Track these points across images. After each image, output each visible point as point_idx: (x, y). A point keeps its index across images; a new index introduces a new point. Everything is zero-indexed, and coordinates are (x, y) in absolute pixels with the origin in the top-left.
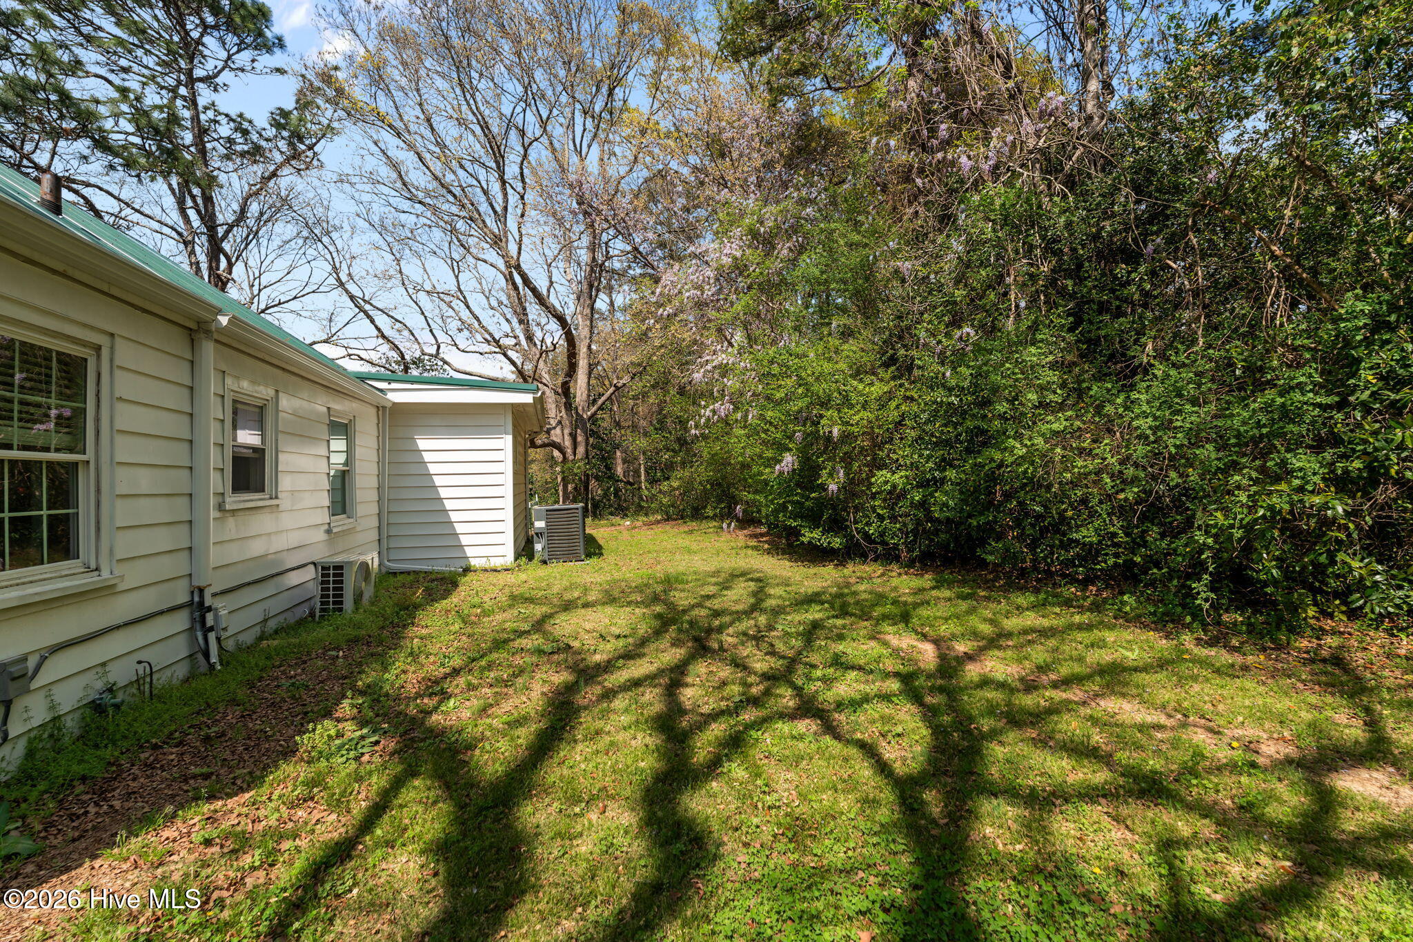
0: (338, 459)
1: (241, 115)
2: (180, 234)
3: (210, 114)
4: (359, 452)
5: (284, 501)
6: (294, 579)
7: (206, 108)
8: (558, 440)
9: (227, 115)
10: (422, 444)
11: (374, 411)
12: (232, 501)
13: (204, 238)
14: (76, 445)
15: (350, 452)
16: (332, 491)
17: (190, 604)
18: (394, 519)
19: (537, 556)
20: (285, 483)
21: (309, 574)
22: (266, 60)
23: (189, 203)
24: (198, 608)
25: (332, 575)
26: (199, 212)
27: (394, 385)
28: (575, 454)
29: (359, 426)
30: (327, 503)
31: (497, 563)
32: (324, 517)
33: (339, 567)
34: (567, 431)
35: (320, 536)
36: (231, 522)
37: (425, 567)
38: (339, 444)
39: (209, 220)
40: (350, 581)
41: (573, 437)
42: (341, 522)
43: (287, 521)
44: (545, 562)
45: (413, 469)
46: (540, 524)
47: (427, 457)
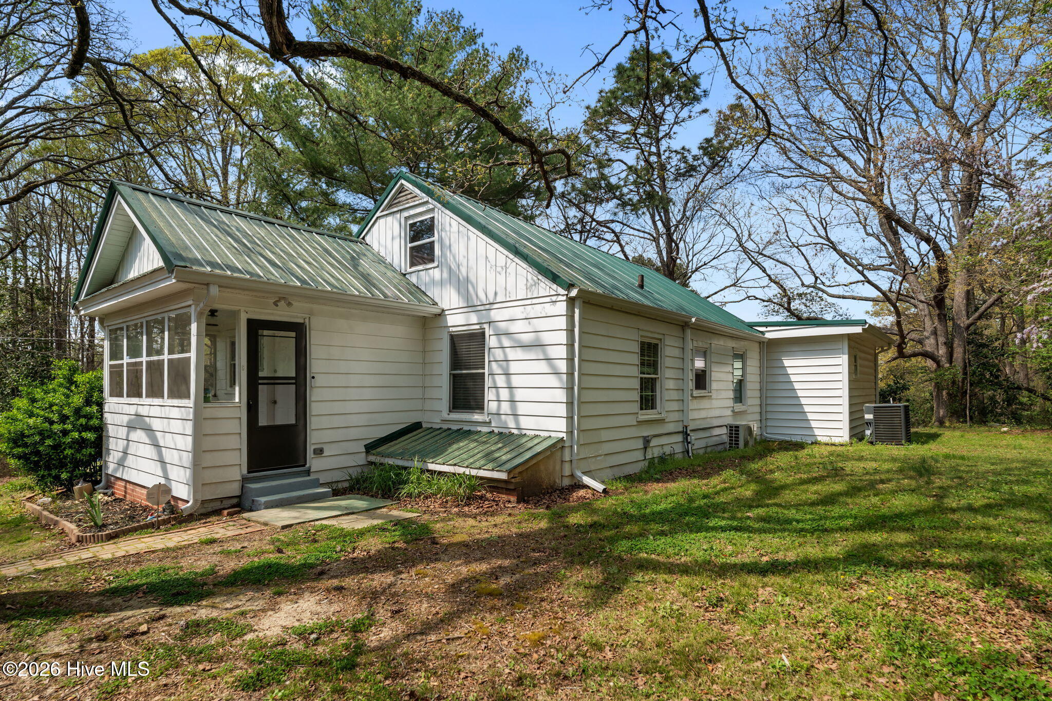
0: (738, 373)
1: (683, 148)
2: (652, 235)
3: (667, 154)
4: (749, 370)
5: (714, 395)
6: (717, 432)
7: (665, 151)
8: (928, 349)
9: (676, 151)
10: (787, 363)
11: (757, 345)
12: (696, 393)
13: (664, 236)
14: (656, 373)
15: (743, 369)
16: (735, 390)
17: (682, 432)
18: (769, 408)
19: (866, 438)
20: (714, 386)
21: (724, 431)
22: (698, 107)
23: (657, 218)
24: (685, 434)
25: (734, 430)
26: (662, 221)
27: (769, 329)
28: (951, 362)
29: (749, 354)
30: (732, 396)
31: (837, 440)
32: (730, 403)
33: (737, 427)
34: (942, 339)
35: (729, 413)
36: (695, 401)
37: (788, 438)
38: (738, 365)
39: (667, 225)
40: (742, 434)
41: (949, 346)
42: (739, 407)
43: (716, 403)
44: (872, 443)
45: (782, 379)
46: (869, 416)
47: (790, 371)
